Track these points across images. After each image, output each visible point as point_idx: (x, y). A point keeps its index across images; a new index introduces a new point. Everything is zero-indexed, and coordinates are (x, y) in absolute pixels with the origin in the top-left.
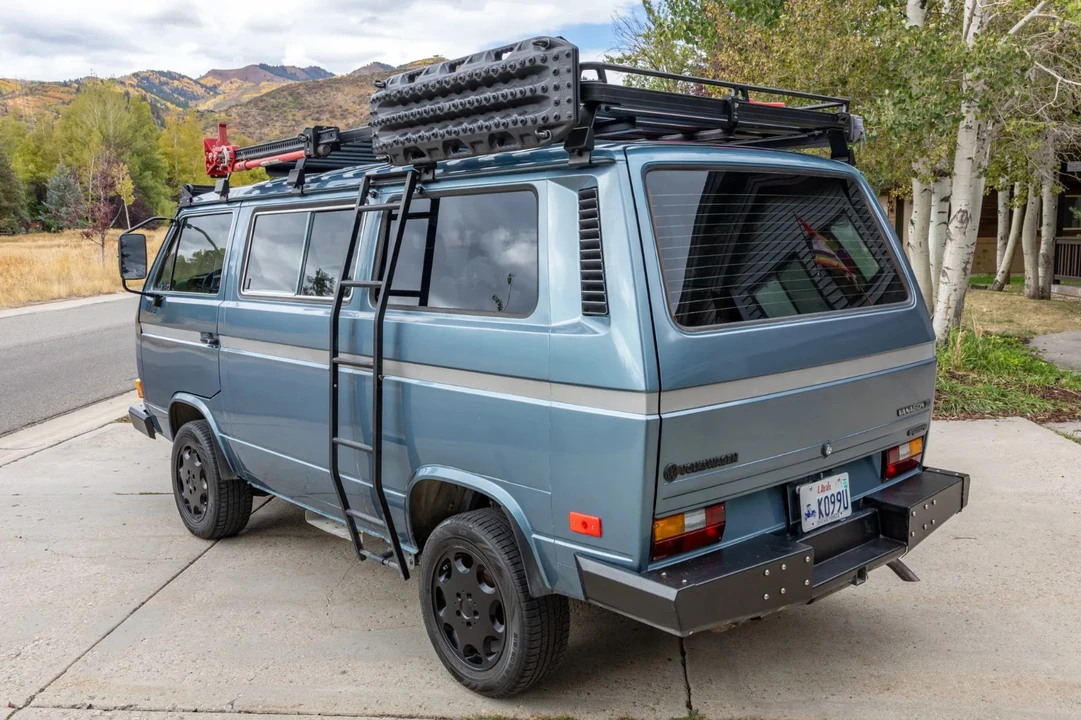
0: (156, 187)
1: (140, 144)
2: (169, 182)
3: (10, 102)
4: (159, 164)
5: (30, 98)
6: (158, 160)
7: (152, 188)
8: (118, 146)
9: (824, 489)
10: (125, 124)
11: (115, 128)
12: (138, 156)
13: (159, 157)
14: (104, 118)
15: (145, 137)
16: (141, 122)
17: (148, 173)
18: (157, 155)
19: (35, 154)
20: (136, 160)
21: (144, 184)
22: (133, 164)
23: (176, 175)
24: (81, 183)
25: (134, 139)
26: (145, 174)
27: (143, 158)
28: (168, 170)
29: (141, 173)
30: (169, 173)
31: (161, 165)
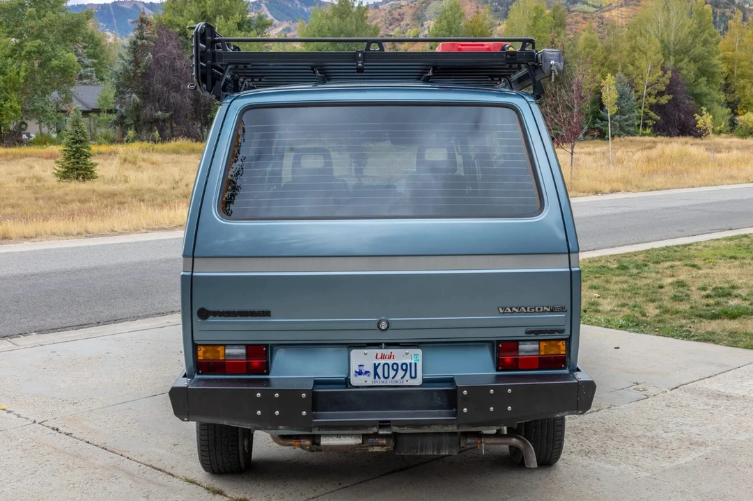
0: (710, 94)
1: (699, 49)
2: (727, 88)
3: (607, 15)
4: (715, 69)
5: (624, 9)
6: (715, 65)
7: (706, 95)
8: (677, 53)
9: (383, 357)
10: (686, 30)
11: (676, 35)
12: (695, 62)
13: (718, 62)
14: (667, 25)
15: (705, 43)
16: (702, 28)
17: (704, 79)
18: (715, 60)
19: (603, 65)
20: (693, 66)
21: (698, 91)
22: (689, 70)
23: (733, 80)
24: (636, 92)
25: (693, 44)
26: (700, 80)
27: (700, 64)
28: (725, 75)
29: (697, 77)
30: (726, 79)
31: (717, 70)
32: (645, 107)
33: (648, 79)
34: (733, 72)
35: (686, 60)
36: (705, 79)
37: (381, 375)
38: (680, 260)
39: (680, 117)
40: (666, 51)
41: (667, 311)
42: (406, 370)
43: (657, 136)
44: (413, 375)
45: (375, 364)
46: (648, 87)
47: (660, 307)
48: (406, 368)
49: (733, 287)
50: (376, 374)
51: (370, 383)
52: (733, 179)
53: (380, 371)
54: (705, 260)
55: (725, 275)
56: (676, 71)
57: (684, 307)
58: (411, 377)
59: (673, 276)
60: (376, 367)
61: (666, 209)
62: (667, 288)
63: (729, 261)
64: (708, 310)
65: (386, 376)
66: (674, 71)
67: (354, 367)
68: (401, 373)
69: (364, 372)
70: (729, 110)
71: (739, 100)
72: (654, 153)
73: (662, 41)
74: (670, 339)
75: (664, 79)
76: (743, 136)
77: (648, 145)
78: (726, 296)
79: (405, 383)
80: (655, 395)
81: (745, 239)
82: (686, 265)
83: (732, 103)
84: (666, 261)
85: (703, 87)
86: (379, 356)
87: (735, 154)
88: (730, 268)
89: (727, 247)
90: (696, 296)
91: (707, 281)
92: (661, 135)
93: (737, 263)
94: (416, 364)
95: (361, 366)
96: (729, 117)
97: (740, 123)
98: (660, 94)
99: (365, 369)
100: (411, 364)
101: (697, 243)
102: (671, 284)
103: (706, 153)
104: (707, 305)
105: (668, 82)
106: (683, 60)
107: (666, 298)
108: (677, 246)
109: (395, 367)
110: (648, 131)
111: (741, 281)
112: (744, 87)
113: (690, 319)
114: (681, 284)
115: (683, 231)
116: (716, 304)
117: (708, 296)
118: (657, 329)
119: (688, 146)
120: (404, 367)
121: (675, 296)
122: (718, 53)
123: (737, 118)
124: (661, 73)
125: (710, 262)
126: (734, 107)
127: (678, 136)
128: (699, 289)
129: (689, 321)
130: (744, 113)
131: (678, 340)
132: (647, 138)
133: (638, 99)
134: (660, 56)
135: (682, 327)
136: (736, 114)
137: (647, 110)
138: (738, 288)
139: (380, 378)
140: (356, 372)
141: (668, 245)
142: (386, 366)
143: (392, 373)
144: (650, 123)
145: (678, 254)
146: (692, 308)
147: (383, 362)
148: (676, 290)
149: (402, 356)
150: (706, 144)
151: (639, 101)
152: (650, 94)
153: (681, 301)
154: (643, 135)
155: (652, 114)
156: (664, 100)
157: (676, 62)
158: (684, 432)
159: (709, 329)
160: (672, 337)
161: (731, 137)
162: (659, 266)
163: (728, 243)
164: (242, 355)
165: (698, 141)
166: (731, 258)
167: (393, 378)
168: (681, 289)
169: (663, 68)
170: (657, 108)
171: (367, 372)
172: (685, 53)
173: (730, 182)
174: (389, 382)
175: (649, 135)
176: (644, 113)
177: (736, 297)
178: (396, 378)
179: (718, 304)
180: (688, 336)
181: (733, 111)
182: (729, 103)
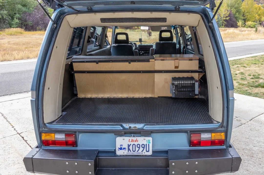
0: (239, 17)
1: (237, 6)
2: (243, 15)
8: (231, 6)
9: (132, 141)
11: (231, 2)
13: (241, 9)
15: (238, 4)
20: (235, 10)
21: (236, 16)
22: (234, 11)
23: (245, 13)
24: (220, 16)
25: (235, 4)
26: (237, 13)
27: (237, 9)
28: (243, 12)
29: (236, 13)
30: (243, 13)
31: (241, 11)
32: (223, 20)
33: (223, 13)
34: (245, 11)
35: (233, 8)
36: (238, 13)
37: (131, 150)
38: (240, 64)
39: (231, 23)
40: (228, 6)
41: (240, 84)
42: (144, 148)
43: (225, 28)
44: (148, 150)
45: (128, 144)
46: (223, 15)
47: (238, 82)
48: (144, 146)
49: (259, 75)
50: (129, 149)
51: (125, 154)
52: (247, 39)
53: (131, 148)
54: (247, 65)
55: (255, 70)
56: (231, 11)
57: (245, 82)
58: (147, 151)
59: (239, 70)
60: (129, 146)
61: (232, 47)
62: (238, 75)
63: (254, 65)
64: (253, 84)
65: (134, 150)
66: (230, 11)
67: (118, 146)
68: (141, 149)
69: (123, 148)
70: (244, 21)
71: (246, 19)
72: (226, 32)
73: (227, 3)
74: (243, 95)
75: (228, 13)
76: (247, 28)
77: (223, 30)
78: (258, 78)
79: (144, 154)
80: (244, 124)
81: (256, 57)
82: (242, 66)
83: (245, 19)
84: (236, 65)
85: (237, 15)
86: (130, 141)
87: (247, 32)
88: (255, 67)
89: (252, 60)
90: (248, 78)
91: (250, 72)
92: (227, 27)
93: (257, 65)
94: (149, 144)
95: (121, 145)
96: (244, 23)
97: (247, 24)
98: (227, 17)
99: (123, 147)
100: (146, 144)
101: (243, 58)
102: (239, 73)
103: (239, 32)
104: (253, 82)
105: (229, 14)
106: (232, 8)
107: (239, 78)
108: (237, 59)
109: (138, 146)
110: (223, 26)
111: (260, 72)
112: (248, 15)
113: (249, 87)
114: (242, 73)
115: (237, 54)
116: (256, 82)
117: (252, 78)
118: (239, 92)
119: (235, 30)
120: (143, 146)
121: (242, 78)
122: (241, 6)
123: (246, 23)
124: (227, 12)
125: (249, 65)
126: (245, 20)
127: (231, 27)
128: (248, 75)
129: (249, 88)
130: (248, 22)
131: (246, 96)
132: (223, 28)
133: (221, 18)
134: (227, 7)
135: (246, 90)
136: (245, 22)
137: (223, 21)
138: (260, 75)
139: (131, 151)
140: (119, 148)
141: (235, 59)
142: (134, 146)
143: (137, 149)
144: (224, 24)
145: (238, 62)
146: (248, 83)
147: (132, 143)
148: (241, 76)
149: (142, 140)
150: (239, 30)
151: (221, 19)
152: (224, 17)
153: (244, 80)
154: (222, 27)
155: (224, 22)
156: (228, 18)
157: (231, 9)
158: (262, 146)
159: (256, 92)
160: (244, 94)
161: (244, 28)
162: (234, 66)
163: (252, 58)
164: (63, 138)
165: (236, 29)
166: (255, 64)
167: (137, 151)
168: (242, 75)
169: (227, 10)
170: (226, 20)
171: (124, 148)
172: (233, 7)
173: (247, 40)
174: (135, 153)
175: (223, 27)
176: (222, 22)
177: (261, 79)
178: (139, 152)
179: (256, 81)
180: (250, 94)
181: (245, 21)
182: (244, 19)
